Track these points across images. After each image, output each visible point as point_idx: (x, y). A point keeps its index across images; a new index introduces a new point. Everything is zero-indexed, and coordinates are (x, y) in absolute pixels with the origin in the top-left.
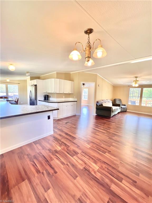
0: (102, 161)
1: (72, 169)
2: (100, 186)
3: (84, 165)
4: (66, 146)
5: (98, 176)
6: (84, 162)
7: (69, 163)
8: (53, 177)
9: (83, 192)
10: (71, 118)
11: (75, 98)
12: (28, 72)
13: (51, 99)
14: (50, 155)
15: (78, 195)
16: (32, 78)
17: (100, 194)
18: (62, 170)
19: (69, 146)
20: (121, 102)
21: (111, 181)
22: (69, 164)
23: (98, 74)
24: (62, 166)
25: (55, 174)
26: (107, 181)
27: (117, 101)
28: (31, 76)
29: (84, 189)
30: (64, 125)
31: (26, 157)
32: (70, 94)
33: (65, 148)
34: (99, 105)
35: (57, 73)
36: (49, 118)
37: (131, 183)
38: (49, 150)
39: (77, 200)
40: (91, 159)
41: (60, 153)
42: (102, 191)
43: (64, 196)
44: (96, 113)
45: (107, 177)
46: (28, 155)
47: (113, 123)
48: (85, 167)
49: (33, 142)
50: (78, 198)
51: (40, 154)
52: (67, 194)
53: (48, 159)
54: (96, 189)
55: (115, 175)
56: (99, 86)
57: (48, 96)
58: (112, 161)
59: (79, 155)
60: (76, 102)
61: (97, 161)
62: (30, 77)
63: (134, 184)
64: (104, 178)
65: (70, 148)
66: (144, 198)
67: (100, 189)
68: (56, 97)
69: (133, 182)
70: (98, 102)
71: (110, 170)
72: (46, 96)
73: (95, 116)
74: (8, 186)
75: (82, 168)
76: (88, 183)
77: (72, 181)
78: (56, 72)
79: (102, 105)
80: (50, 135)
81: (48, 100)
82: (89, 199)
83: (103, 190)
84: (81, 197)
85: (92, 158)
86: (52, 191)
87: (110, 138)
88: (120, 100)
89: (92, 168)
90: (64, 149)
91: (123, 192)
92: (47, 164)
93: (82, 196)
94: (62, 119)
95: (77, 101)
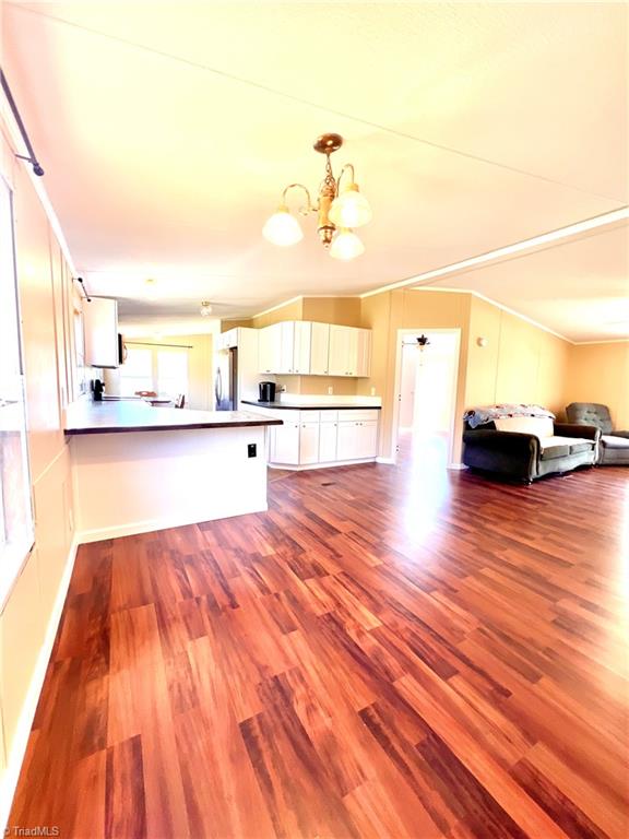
0: (401, 610)
1: (288, 609)
2: (358, 668)
3: (331, 607)
4: (294, 547)
5: (368, 644)
6: (335, 599)
7: (285, 592)
8: (224, 614)
9: (297, 668)
10: (353, 473)
11: (376, 395)
12: (206, 304)
13: (285, 398)
14: (233, 563)
15: (278, 668)
16: (227, 326)
17: (348, 686)
18: (254, 604)
19: (304, 551)
20: (609, 419)
21: (408, 666)
22: (282, 594)
23: (473, 292)
24: (259, 595)
25: (229, 609)
26: (392, 663)
27: (584, 414)
28: (225, 317)
29: (300, 660)
30: (316, 489)
31: (166, 554)
32: (356, 378)
33: (290, 554)
34: (479, 427)
35: (304, 299)
36: (252, 451)
37: (486, 694)
38: (236, 550)
39: (267, 677)
40: (364, 597)
41: (267, 564)
42: (358, 681)
43: (234, 660)
44: (465, 459)
45: (397, 653)
46: (172, 552)
47: (529, 505)
48: (334, 612)
49: (198, 524)
50: (273, 676)
51: (207, 557)
52: (245, 658)
53: (226, 570)
54: (341, 671)
55: (432, 657)
56: (480, 345)
57: (273, 385)
58: (446, 619)
59: (327, 580)
60: (376, 411)
61: (385, 606)
62: (222, 322)
63: (494, 697)
64: (381, 653)
65: (307, 557)
66: (510, 741)
67: (354, 676)
68: (301, 390)
69: (495, 692)
70: (471, 413)
71: (418, 638)
72: (265, 386)
73: (458, 473)
74: (107, 606)
75: (319, 612)
76: (321, 653)
77: (273, 637)
78: (300, 297)
79: (492, 425)
80: (256, 514)
81: (272, 399)
82: (307, 687)
83: (363, 679)
84: (284, 674)
85: (371, 597)
86: (208, 641)
87: (481, 551)
88: (603, 412)
89: (354, 620)
90: (283, 556)
91: (436, 704)
92: (217, 583)
93: (287, 674)
94: (316, 473)
95: (380, 408)
